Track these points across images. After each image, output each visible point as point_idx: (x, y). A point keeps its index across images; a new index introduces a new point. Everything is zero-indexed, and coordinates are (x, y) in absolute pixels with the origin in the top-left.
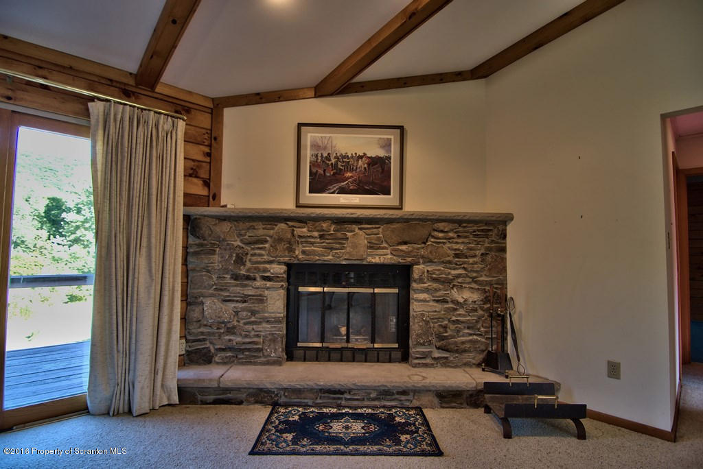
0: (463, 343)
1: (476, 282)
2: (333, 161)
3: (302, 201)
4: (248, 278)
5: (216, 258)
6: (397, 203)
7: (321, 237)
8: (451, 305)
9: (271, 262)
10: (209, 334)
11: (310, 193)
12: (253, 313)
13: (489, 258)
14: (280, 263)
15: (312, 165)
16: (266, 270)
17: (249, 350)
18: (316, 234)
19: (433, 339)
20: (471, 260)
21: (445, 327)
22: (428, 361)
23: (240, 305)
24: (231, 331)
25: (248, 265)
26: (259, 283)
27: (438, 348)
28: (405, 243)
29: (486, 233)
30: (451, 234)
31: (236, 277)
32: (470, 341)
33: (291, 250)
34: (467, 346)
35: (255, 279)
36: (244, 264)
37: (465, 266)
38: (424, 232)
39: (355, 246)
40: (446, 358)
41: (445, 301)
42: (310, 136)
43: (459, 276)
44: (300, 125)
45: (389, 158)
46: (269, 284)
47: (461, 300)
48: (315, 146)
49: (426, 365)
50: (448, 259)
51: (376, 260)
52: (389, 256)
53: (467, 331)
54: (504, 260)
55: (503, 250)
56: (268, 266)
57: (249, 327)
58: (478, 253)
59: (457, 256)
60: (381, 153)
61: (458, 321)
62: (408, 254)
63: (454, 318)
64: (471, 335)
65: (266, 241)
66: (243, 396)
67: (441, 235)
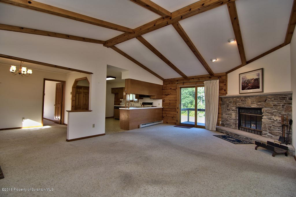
0: (276, 133)
1: (280, 114)
2: (246, 81)
3: (240, 93)
4: (229, 110)
5: (225, 105)
6: (261, 91)
7: (241, 101)
8: (273, 121)
9: (233, 107)
10: (224, 121)
11: (242, 90)
12: (230, 117)
13: (285, 107)
14: (235, 107)
15: (242, 83)
16: (232, 108)
17: (229, 125)
18: (241, 100)
19: (268, 130)
20: (279, 107)
21: (271, 127)
22: (266, 136)
23: (228, 115)
24: (227, 120)
25: (229, 107)
26: (231, 111)
27: (269, 133)
28: (260, 102)
29: (284, 98)
30: (272, 99)
31: (227, 110)
32: (278, 132)
33: (236, 104)
34: (278, 134)
35: (230, 110)
36: (228, 107)
37: (277, 109)
38: (264, 99)
39: (248, 103)
40: (271, 136)
41: (270, 119)
42: (242, 76)
43: (275, 112)
44: (240, 74)
45: (259, 78)
46: (232, 111)
47: (275, 119)
48: (243, 79)
49: (265, 137)
50: (271, 107)
51: (253, 107)
52: (256, 106)
53: (277, 129)
54: (291, 107)
55: (291, 104)
56: (232, 107)
57: (230, 120)
58: (281, 105)
59: (274, 105)
60: (257, 77)
61: (274, 126)
62: (260, 105)
63: (273, 125)
64: (279, 131)
65: (232, 102)
66: (224, 132)
67: (269, 99)
